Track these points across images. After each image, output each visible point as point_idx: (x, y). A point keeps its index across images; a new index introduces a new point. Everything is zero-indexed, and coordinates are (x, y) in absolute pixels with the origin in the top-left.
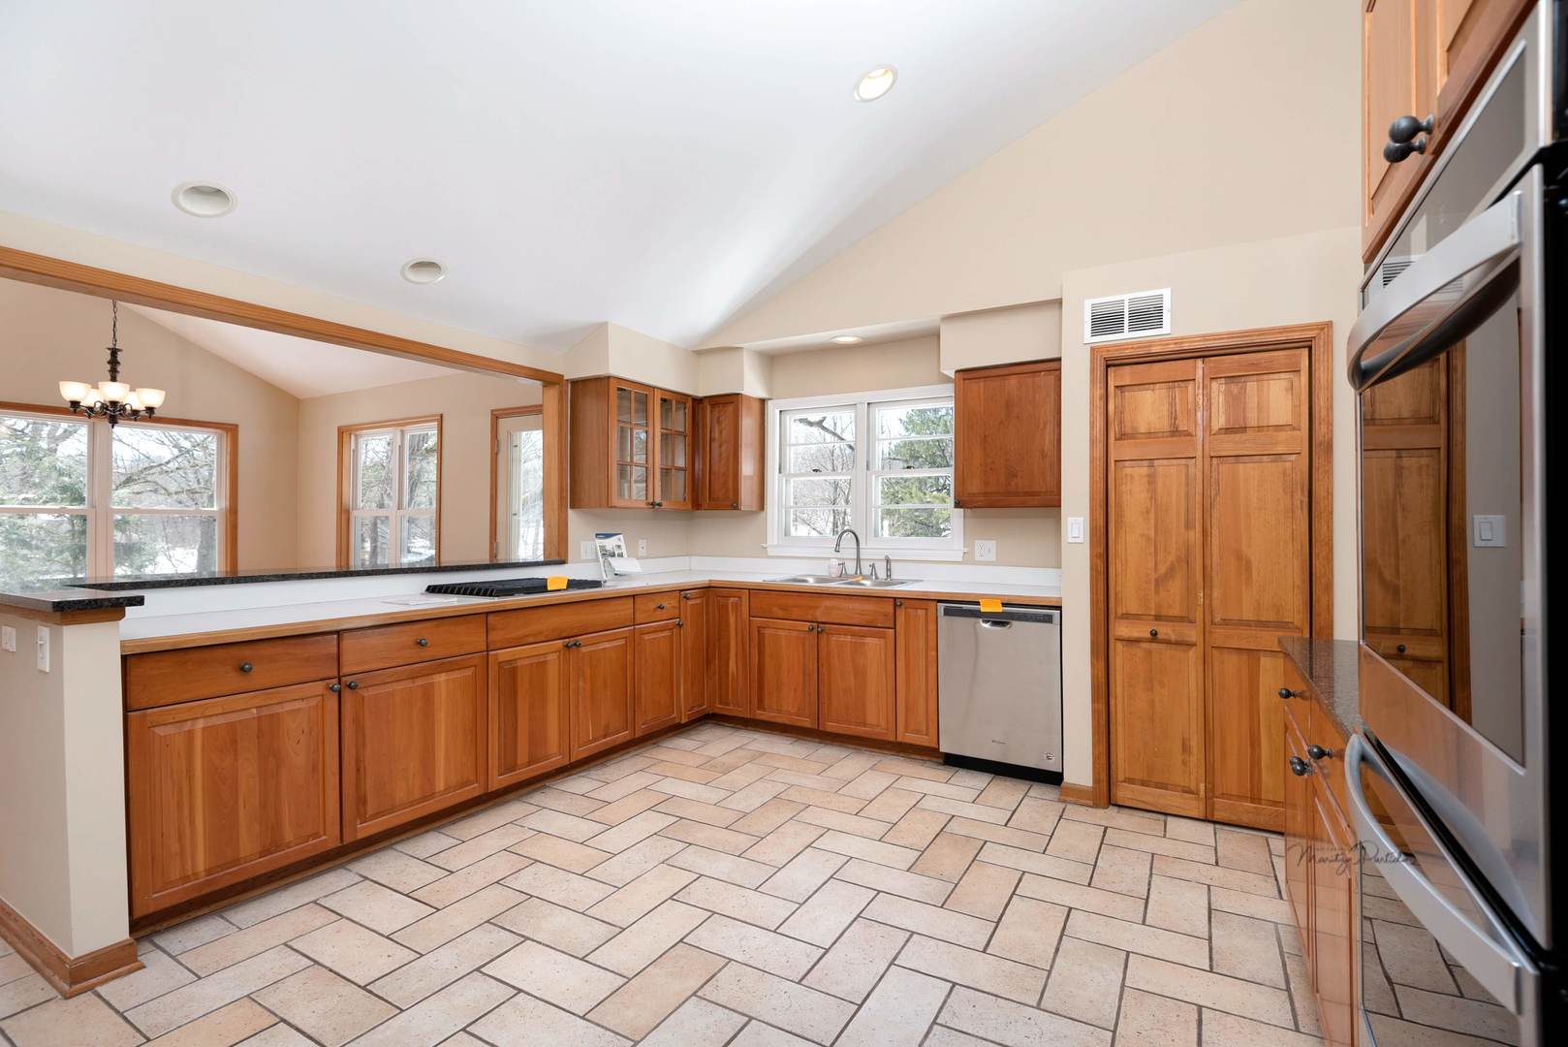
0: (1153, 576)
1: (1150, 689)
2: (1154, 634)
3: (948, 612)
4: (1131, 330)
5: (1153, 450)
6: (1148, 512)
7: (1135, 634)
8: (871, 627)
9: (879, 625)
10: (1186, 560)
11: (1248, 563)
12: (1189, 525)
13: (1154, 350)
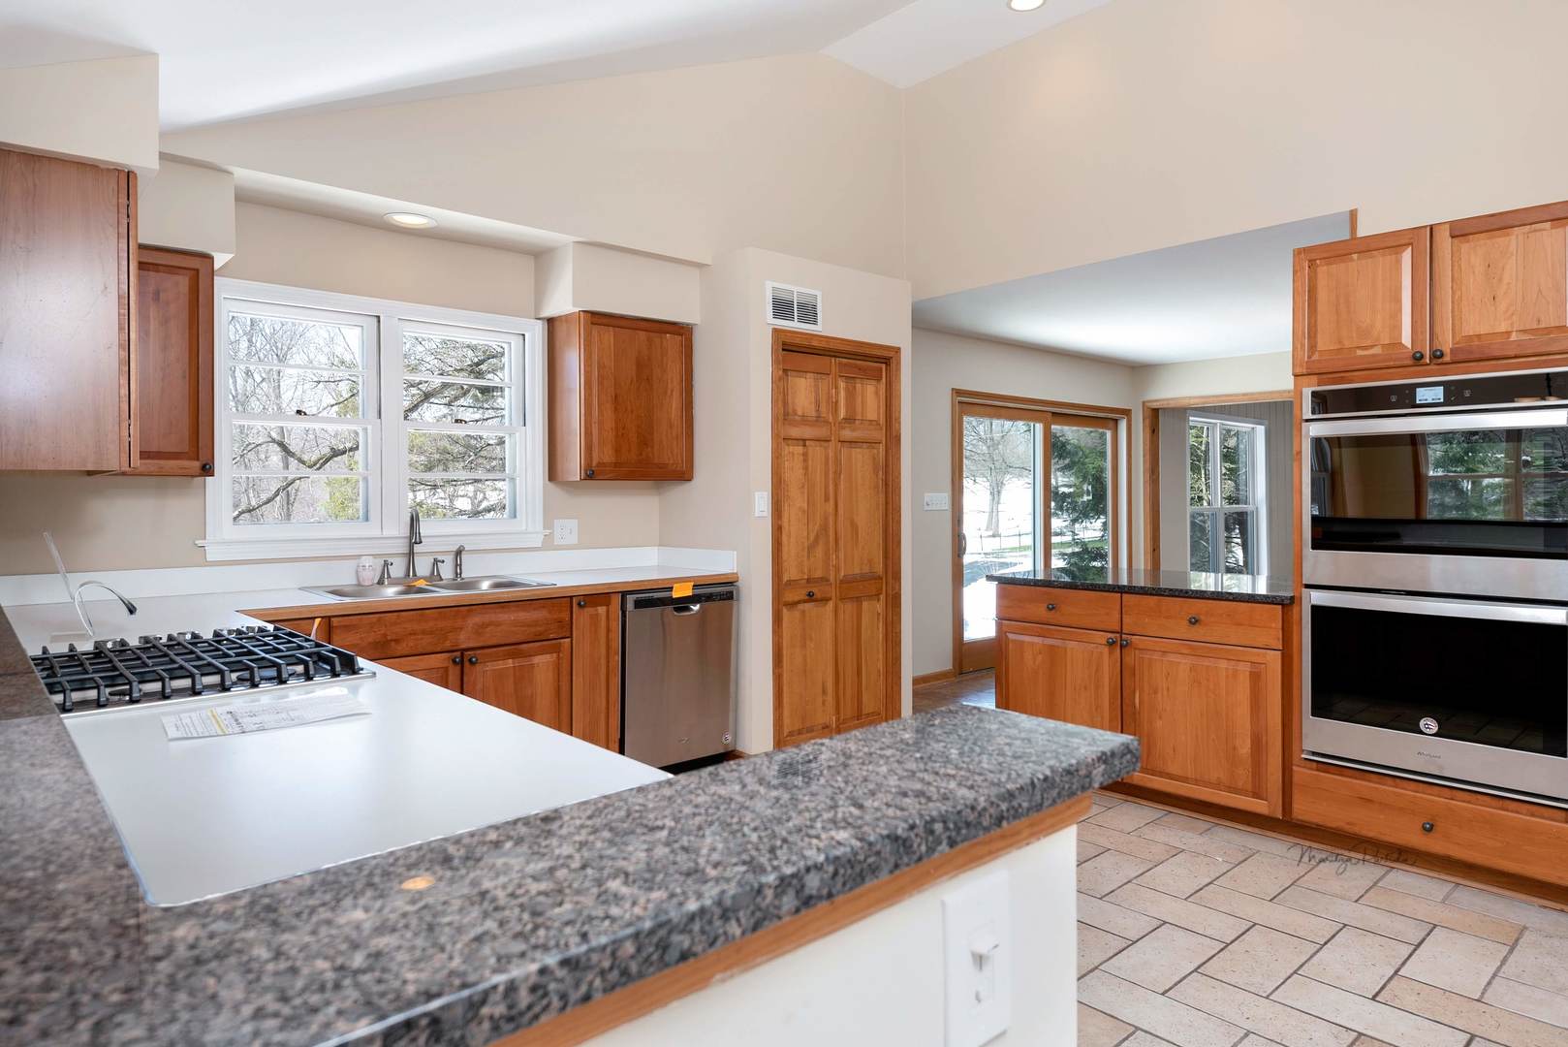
0: (806, 544)
1: (804, 646)
2: (810, 595)
3: (639, 604)
4: (800, 320)
5: (807, 432)
6: (803, 487)
7: (796, 599)
8: (543, 640)
9: (551, 636)
10: (824, 528)
11: (857, 527)
12: (827, 499)
13: (815, 343)
